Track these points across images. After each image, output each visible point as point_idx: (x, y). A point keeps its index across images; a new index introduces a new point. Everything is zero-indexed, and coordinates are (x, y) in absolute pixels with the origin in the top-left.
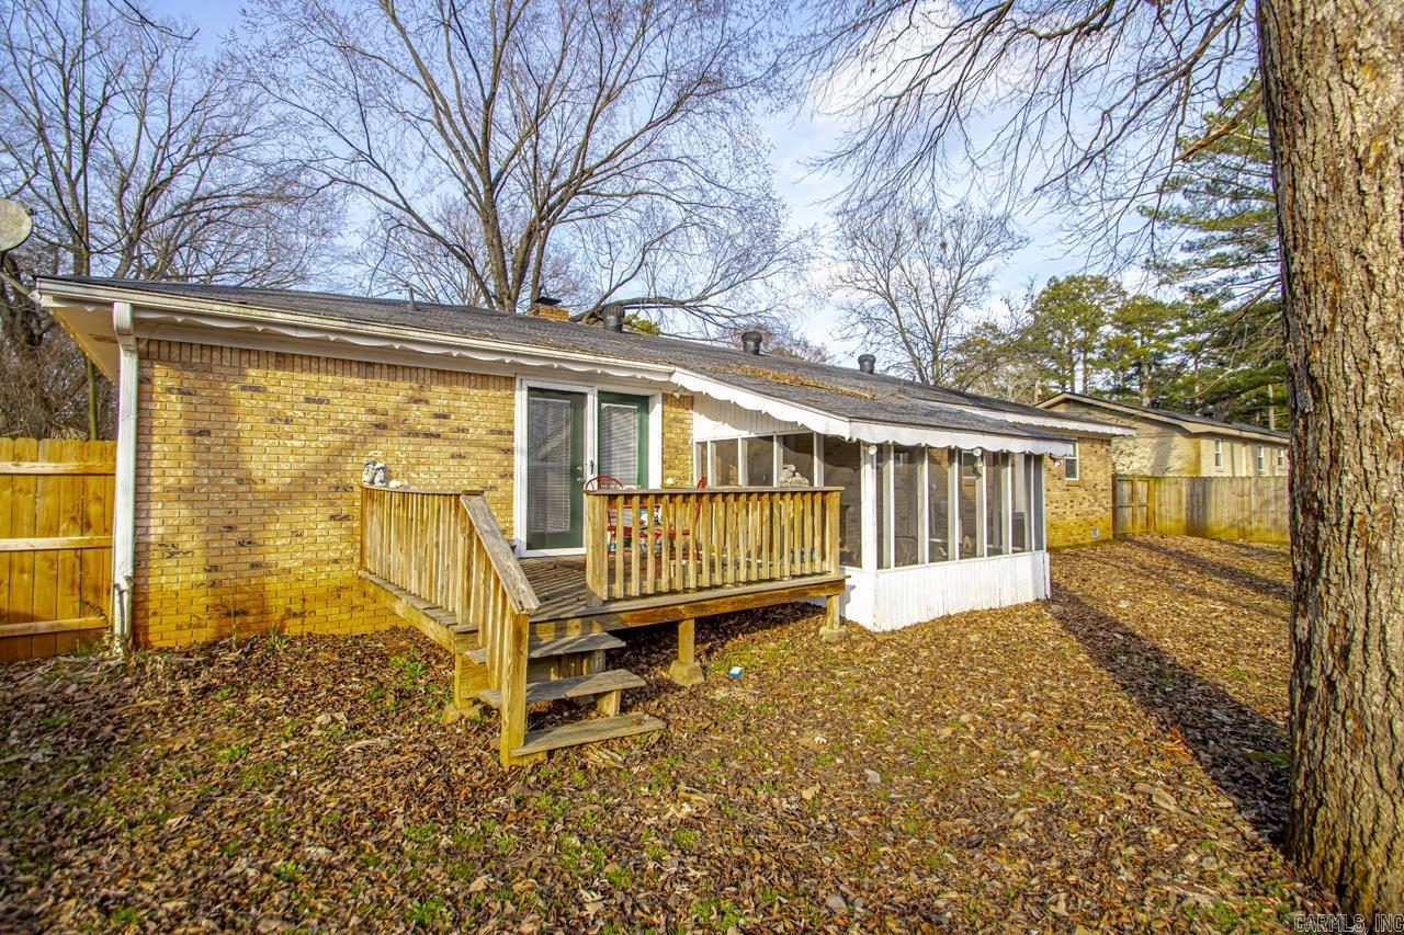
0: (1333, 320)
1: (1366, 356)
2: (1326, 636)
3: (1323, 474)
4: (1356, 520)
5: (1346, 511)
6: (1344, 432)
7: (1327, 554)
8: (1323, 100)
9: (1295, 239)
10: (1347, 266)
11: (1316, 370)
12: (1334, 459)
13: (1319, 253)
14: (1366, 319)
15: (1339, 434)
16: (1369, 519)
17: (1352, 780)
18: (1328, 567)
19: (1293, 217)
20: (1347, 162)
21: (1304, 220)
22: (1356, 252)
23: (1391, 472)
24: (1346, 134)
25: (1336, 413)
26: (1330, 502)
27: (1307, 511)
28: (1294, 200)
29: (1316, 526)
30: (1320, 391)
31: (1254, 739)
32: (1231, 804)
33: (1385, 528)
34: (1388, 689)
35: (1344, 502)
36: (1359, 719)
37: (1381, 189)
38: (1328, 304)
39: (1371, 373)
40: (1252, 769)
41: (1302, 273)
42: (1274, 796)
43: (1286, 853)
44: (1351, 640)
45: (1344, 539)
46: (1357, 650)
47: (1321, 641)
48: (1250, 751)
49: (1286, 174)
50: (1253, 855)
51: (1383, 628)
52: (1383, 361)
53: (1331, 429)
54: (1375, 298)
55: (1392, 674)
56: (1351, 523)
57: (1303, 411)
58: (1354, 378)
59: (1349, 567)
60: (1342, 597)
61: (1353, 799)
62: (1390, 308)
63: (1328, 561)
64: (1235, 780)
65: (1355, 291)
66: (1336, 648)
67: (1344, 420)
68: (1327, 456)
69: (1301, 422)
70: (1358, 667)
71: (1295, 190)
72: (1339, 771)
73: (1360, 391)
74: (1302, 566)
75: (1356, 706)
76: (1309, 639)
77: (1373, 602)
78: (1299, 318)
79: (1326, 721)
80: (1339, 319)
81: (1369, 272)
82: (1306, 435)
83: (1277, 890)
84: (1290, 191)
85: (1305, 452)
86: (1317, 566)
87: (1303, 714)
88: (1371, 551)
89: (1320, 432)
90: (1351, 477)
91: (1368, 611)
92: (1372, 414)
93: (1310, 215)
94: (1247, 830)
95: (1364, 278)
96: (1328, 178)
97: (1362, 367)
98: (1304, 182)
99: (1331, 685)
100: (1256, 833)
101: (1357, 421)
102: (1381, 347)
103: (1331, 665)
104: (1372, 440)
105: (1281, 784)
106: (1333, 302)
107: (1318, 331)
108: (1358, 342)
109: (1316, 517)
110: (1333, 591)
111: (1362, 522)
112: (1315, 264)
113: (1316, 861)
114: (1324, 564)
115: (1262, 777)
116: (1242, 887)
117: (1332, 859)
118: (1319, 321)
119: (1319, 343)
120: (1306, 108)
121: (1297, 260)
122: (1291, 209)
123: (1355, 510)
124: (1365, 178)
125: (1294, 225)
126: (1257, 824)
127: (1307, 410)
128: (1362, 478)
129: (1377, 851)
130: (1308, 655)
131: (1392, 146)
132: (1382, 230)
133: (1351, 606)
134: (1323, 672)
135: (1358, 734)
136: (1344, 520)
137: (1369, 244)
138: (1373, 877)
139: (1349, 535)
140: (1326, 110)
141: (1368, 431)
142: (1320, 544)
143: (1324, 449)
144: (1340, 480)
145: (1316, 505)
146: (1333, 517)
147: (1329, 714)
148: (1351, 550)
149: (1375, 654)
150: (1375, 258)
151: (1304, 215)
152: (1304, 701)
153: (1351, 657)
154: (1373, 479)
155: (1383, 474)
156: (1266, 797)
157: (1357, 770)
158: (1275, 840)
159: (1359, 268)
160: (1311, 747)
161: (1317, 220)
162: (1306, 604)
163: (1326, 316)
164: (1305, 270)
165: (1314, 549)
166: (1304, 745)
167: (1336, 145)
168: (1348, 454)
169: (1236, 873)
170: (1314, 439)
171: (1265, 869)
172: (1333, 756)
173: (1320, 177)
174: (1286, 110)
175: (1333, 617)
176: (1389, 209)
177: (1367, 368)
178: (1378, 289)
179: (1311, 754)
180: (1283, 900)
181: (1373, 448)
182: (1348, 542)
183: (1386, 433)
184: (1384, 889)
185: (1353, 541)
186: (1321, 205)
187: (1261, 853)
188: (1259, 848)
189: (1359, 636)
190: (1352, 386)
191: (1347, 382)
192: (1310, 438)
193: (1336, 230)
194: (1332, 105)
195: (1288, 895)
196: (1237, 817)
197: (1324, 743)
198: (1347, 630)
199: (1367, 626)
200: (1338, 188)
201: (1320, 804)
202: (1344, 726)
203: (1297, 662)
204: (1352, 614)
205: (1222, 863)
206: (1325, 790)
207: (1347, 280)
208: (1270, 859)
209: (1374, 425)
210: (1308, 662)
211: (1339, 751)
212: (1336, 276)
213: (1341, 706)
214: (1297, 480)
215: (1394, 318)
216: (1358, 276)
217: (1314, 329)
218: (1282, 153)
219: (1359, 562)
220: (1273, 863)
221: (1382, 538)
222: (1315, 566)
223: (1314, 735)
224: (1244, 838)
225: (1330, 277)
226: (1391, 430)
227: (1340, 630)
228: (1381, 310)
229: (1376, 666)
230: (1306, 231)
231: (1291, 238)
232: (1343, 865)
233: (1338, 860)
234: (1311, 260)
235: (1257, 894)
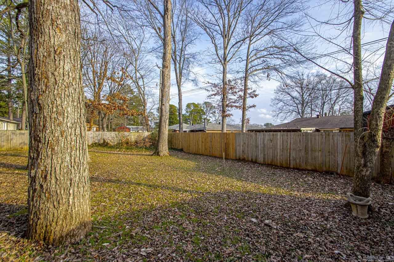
0: (46, 89)
1: (54, 100)
2: (40, 174)
3: (41, 130)
4: (50, 142)
5: (47, 140)
6: (47, 119)
7: (41, 151)
8: (48, 31)
9: (37, 64)
10: (50, 77)
11: (40, 102)
12: (44, 126)
13: (43, 71)
14: (54, 91)
15: (46, 119)
16: (53, 142)
17: (47, 209)
18: (41, 155)
19: (36, 58)
20: (52, 49)
21: (40, 60)
22: (53, 74)
23: (58, 130)
24: (52, 42)
25: (45, 114)
26: (42, 138)
27: (35, 140)
28: (37, 53)
29: (38, 144)
30: (41, 108)
31: (8, 211)
32: (6, 234)
33: (56, 144)
34: (56, 183)
35: (46, 138)
36: (49, 193)
37: (59, 60)
38: (45, 85)
39: (54, 105)
40: (11, 220)
41: (38, 74)
42: (19, 225)
43: (28, 238)
44: (47, 173)
45: (46, 147)
46: (49, 176)
47: (39, 175)
48: (8, 215)
49: (35, 45)
50: (17, 245)
51: (55, 168)
52: (58, 103)
53: (44, 118)
54: (56, 86)
55: (57, 179)
56: (48, 143)
57: (35, 113)
58: (51, 106)
59: (47, 154)
60: (45, 162)
61: (48, 214)
62: (60, 90)
63: (42, 153)
64: (6, 226)
65: (52, 84)
66: (43, 176)
67: (47, 116)
68: (42, 125)
69: (35, 115)
70: (49, 180)
71: (37, 51)
72: (44, 209)
73: (52, 109)
74: (33, 156)
75: (48, 190)
76: (35, 175)
77: (53, 162)
78: (36, 86)
79: (40, 197)
80: (47, 90)
81: (56, 80)
82: (36, 119)
83: (28, 249)
84: (36, 50)
85: (36, 124)
86: (38, 155)
87: (33, 197)
88: (53, 149)
89: (41, 119)
90: (48, 131)
91: (52, 165)
92: (54, 115)
93: (41, 60)
94: (14, 239)
95: (54, 81)
96: (47, 52)
97: (52, 103)
98: (41, 50)
99: (42, 186)
100: (16, 238)
101: (51, 117)
102: (57, 99)
103: (41, 181)
104: (54, 122)
105: (20, 221)
106: (46, 85)
107: (41, 91)
108: (52, 97)
109: (38, 142)
110: (43, 161)
111: (51, 142)
112: (42, 73)
113: (37, 236)
114: (40, 154)
115: (15, 221)
116: (17, 255)
117: (42, 232)
118: (42, 89)
119: (42, 95)
120: (43, 30)
121: (36, 70)
122: (36, 55)
123: (49, 139)
124: (56, 56)
125: (36, 60)
126: (16, 236)
127: (37, 112)
128: (51, 132)
129: (54, 224)
130: (35, 180)
131: (62, 51)
132: (59, 70)
133: (47, 164)
134: (39, 183)
135: (49, 197)
136: (46, 142)
137: (56, 73)
138: (53, 231)
139: (47, 146)
140: (48, 33)
141: (53, 119)
142: (39, 149)
143: (42, 123)
144: (46, 132)
145: (38, 138)
146: (43, 141)
147: (41, 194)
148: (48, 150)
149: (53, 175)
150: (57, 77)
151: (40, 59)
152: (33, 193)
153: (47, 178)
154: (54, 132)
155: (56, 130)
156: (18, 227)
157: (49, 206)
158: (23, 237)
159: (53, 78)
160: (35, 205)
161: (43, 61)
162: (34, 166)
163: (44, 88)
164: (39, 74)
165: (37, 150)
166: (33, 205)
167: (50, 44)
168: (48, 125)
169: (14, 252)
170: (39, 120)
171: (23, 246)
172: (42, 205)
173: (45, 50)
174: (37, 28)
175: (42, 168)
176: (61, 66)
177: (54, 103)
178: (57, 84)
179: (35, 207)
180: (30, 251)
181: (54, 124)
182: (47, 148)
183: (58, 120)
184: (56, 232)
185: (48, 147)
186: (45, 58)
187: (20, 243)
188: (19, 242)
189: (49, 172)
190: (50, 108)
191: (49, 106)
192: (37, 120)
193: (48, 66)
194: (50, 34)
195: (31, 249)
196: (10, 236)
197: (40, 202)
198: (46, 171)
199: (51, 169)
200: (49, 55)
201: (38, 219)
202: (45, 196)
203: (31, 183)
204: (47, 166)
205: (9, 252)
206: (40, 215)
207: (50, 80)
208: (23, 242)
209: (55, 118)
210: (35, 182)
211: (44, 203)
212: (47, 78)
213: (44, 191)
214: (33, 132)
215: (60, 93)
216: (53, 80)
217: (40, 91)
218: (34, 39)
219: (50, 153)
220: (25, 243)
221: (55, 146)
222: (37, 155)
223: (37, 202)
224: (14, 241)
225: (46, 78)
226: (59, 120)
227: (44, 171)
228: (58, 90)
229: (53, 178)
230: (40, 63)
231: (35, 63)
232: (45, 232)
233: (44, 232)
234: (40, 71)
235: (22, 254)
